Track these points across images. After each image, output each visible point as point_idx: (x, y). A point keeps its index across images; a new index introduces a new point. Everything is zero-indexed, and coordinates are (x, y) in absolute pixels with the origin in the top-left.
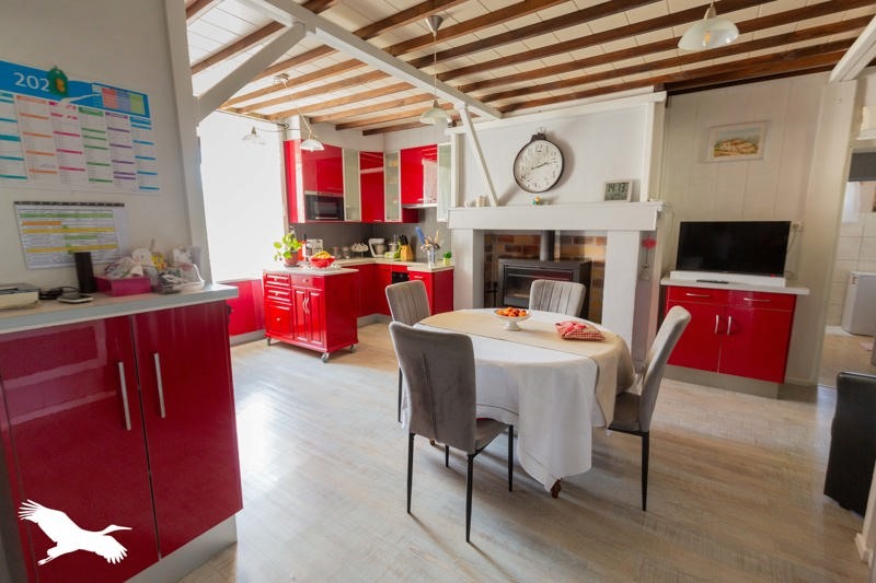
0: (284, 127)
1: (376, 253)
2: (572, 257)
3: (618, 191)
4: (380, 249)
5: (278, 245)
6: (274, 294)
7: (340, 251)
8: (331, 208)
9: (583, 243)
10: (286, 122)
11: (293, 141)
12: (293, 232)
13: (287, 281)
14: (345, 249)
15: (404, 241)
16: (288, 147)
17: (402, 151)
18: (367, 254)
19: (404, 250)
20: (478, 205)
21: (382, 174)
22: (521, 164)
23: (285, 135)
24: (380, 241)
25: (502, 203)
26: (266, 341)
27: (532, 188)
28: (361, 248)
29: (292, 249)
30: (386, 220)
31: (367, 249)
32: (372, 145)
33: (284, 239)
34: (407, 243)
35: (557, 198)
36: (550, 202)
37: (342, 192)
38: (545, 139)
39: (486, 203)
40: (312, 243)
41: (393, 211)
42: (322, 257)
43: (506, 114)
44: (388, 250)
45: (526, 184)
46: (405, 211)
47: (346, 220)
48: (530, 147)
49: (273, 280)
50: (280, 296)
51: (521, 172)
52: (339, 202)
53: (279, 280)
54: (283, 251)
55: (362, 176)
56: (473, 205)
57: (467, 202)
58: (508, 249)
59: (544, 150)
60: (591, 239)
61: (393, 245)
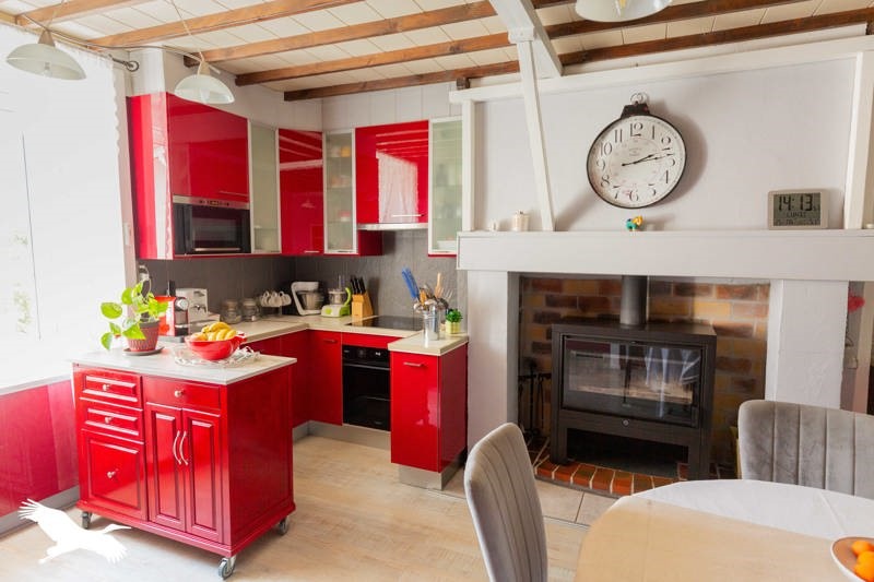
0: (130, 67)
1: (304, 307)
2: (671, 319)
3: (798, 209)
4: (311, 300)
5: (110, 310)
6: (101, 419)
7: (240, 308)
8: (225, 228)
9: (693, 295)
10: (133, 57)
11: (148, 97)
12: (145, 277)
13: (132, 392)
14: (250, 304)
15: (358, 286)
16: (135, 108)
17: (358, 131)
18: (290, 311)
19: (359, 303)
20: (515, 229)
21: (318, 172)
22: (601, 157)
23: (131, 83)
24: (312, 286)
25: (561, 225)
26: (78, 513)
27: (623, 199)
28: (277, 300)
29: (146, 315)
30: (327, 251)
31: (289, 302)
32: (302, 118)
33: (126, 296)
34: (364, 291)
35: (671, 218)
36: (659, 225)
37: (246, 200)
38: (647, 113)
39: (531, 224)
40: (187, 297)
41: (341, 235)
42: (219, 337)
43: (572, 68)
44: (326, 301)
45: (610, 192)
46: (363, 235)
47: (253, 251)
48: (618, 127)
49: (99, 386)
50: (115, 422)
51: (600, 171)
52: (241, 219)
53: (113, 389)
54: (121, 322)
55: (283, 173)
56: (504, 227)
57: (492, 222)
58: (551, 302)
59: (646, 132)
60: (706, 289)
61: (336, 294)
